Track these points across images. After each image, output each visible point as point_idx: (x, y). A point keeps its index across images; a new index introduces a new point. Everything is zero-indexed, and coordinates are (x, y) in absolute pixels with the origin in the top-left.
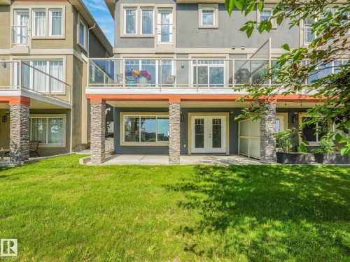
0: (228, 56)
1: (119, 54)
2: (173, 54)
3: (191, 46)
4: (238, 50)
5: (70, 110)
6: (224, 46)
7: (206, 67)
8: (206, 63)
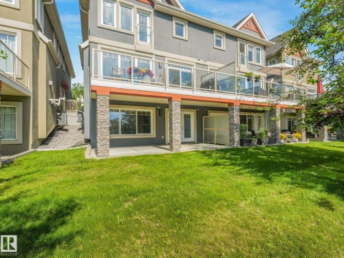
0: (195, 65)
1: (96, 43)
2: (152, 54)
3: (167, 50)
4: (201, 62)
5: (29, 97)
6: (191, 56)
7: (179, 71)
8: (179, 67)
